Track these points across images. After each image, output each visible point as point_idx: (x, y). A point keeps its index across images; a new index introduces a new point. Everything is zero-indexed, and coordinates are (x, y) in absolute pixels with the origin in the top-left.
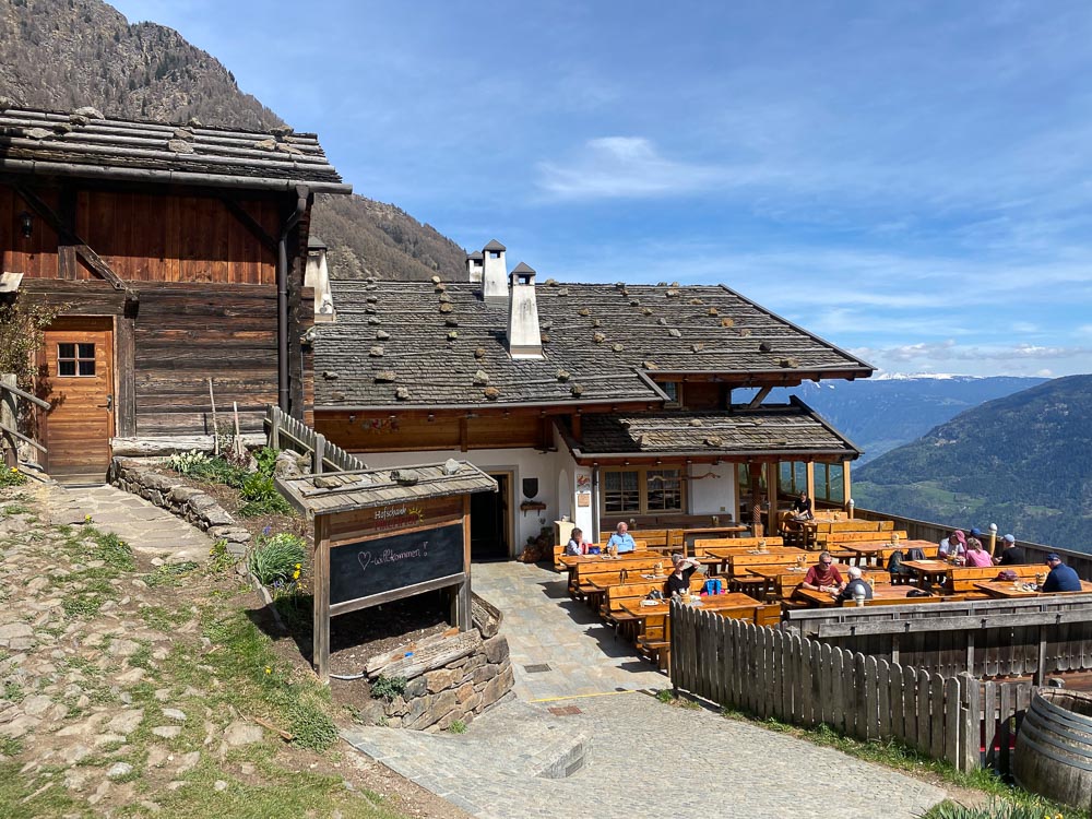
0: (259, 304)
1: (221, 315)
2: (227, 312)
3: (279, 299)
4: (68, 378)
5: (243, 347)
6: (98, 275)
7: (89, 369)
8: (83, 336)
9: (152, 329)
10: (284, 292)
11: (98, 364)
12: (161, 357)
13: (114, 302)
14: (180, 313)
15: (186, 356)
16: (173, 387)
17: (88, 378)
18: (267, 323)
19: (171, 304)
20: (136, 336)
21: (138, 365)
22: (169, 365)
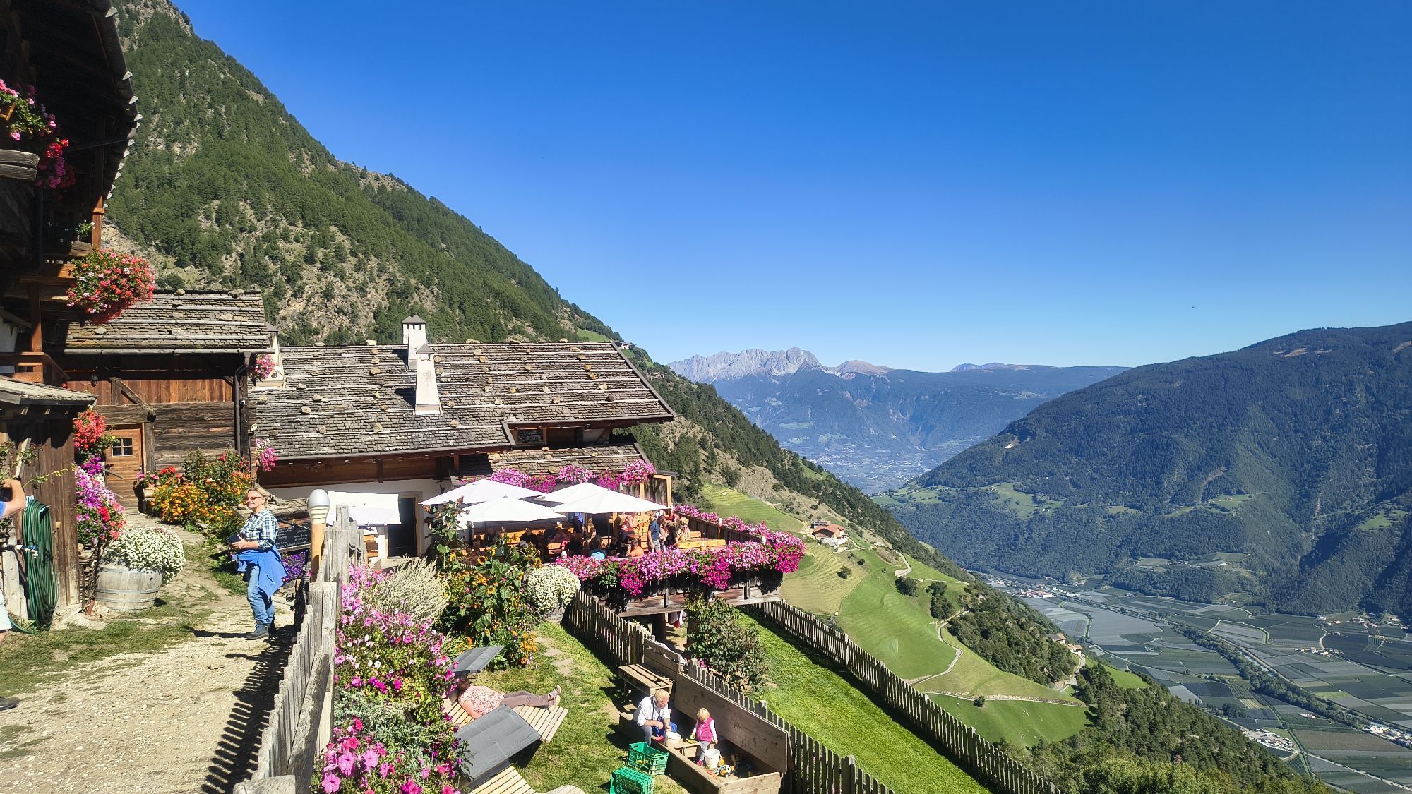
0: (224, 413)
1: (202, 420)
2: (206, 418)
3: (235, 409)
4: (117, 457)
5: (215, 436)
6: (135, 403)
7: (129, 451)
8: (125, 433)
9: (164, 429)
10: (238, 406)
11: (134, 449)
12: (171, 444)
13: (142, 416)
14: (180, 420)
15: (184, 442)
16: (176, 459)
17: (128, 456)
18: (228, 422)
19: (173, 416)
20: (155, 434)
21: (156, 449)
22: (174, 448)
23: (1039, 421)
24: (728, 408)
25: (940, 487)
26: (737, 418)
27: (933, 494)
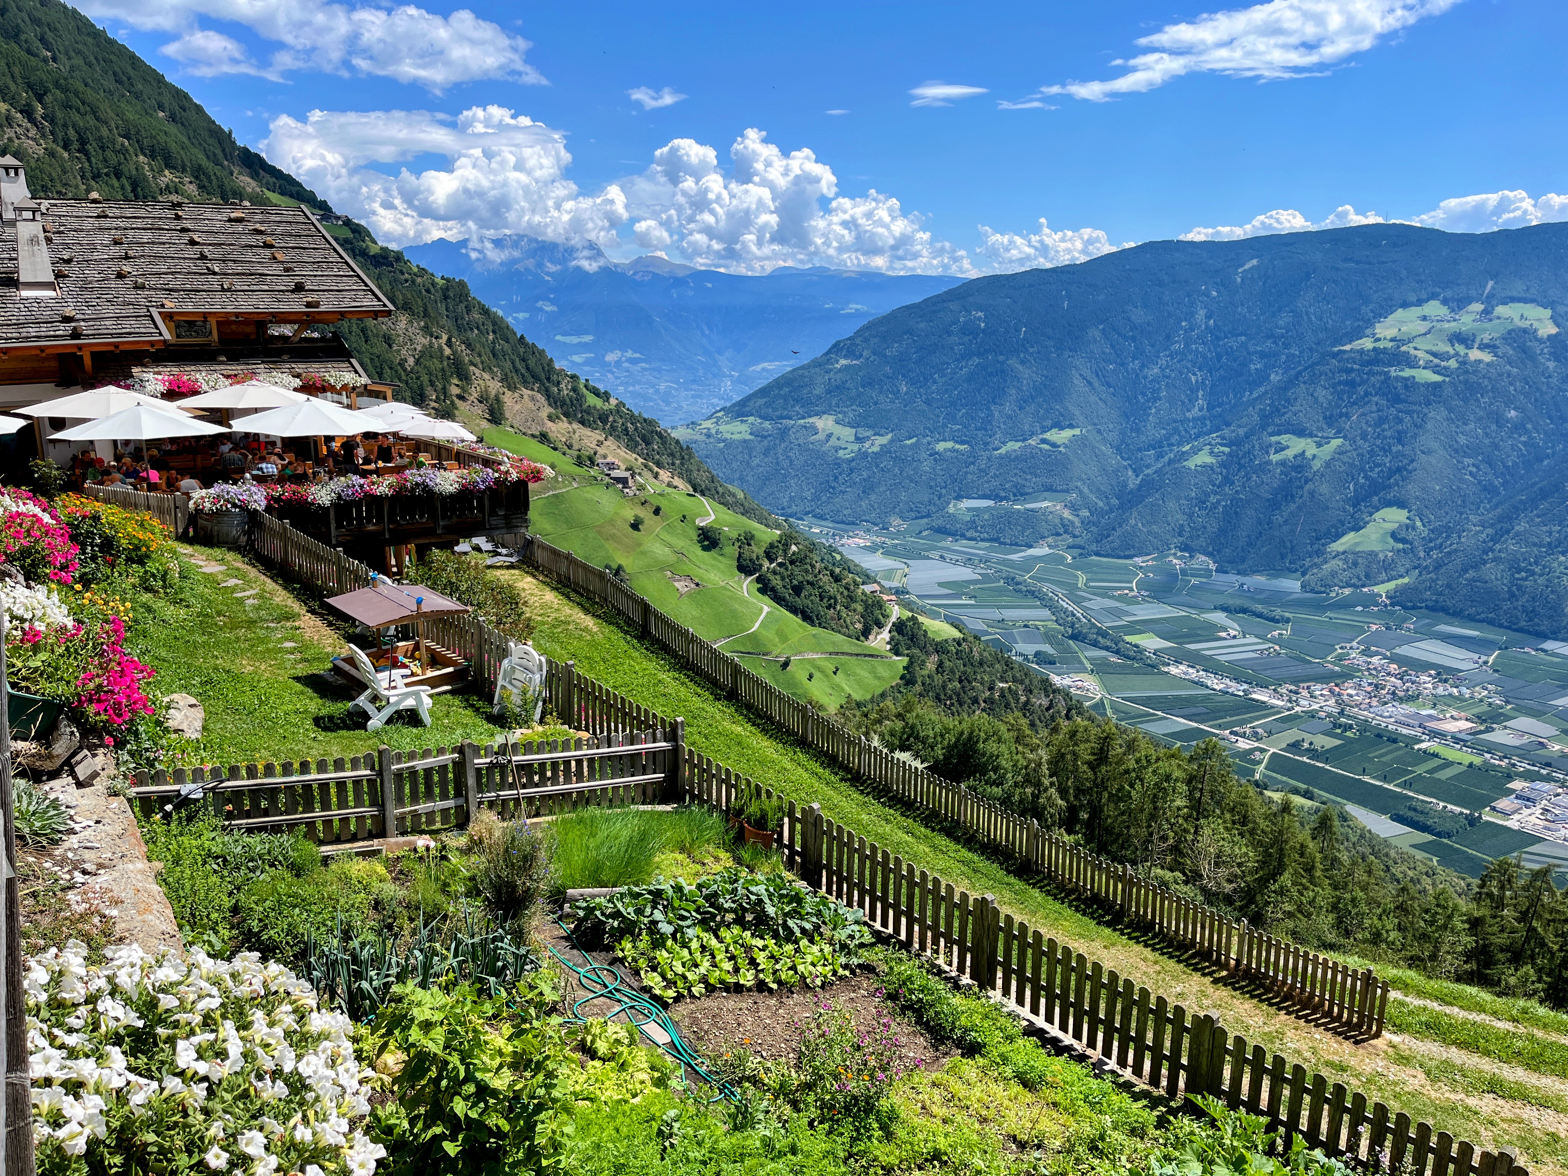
23: (866, 340)
24: (486, 312)
25: (751, 419)
26: (499, 327)
27: (744, 428)
